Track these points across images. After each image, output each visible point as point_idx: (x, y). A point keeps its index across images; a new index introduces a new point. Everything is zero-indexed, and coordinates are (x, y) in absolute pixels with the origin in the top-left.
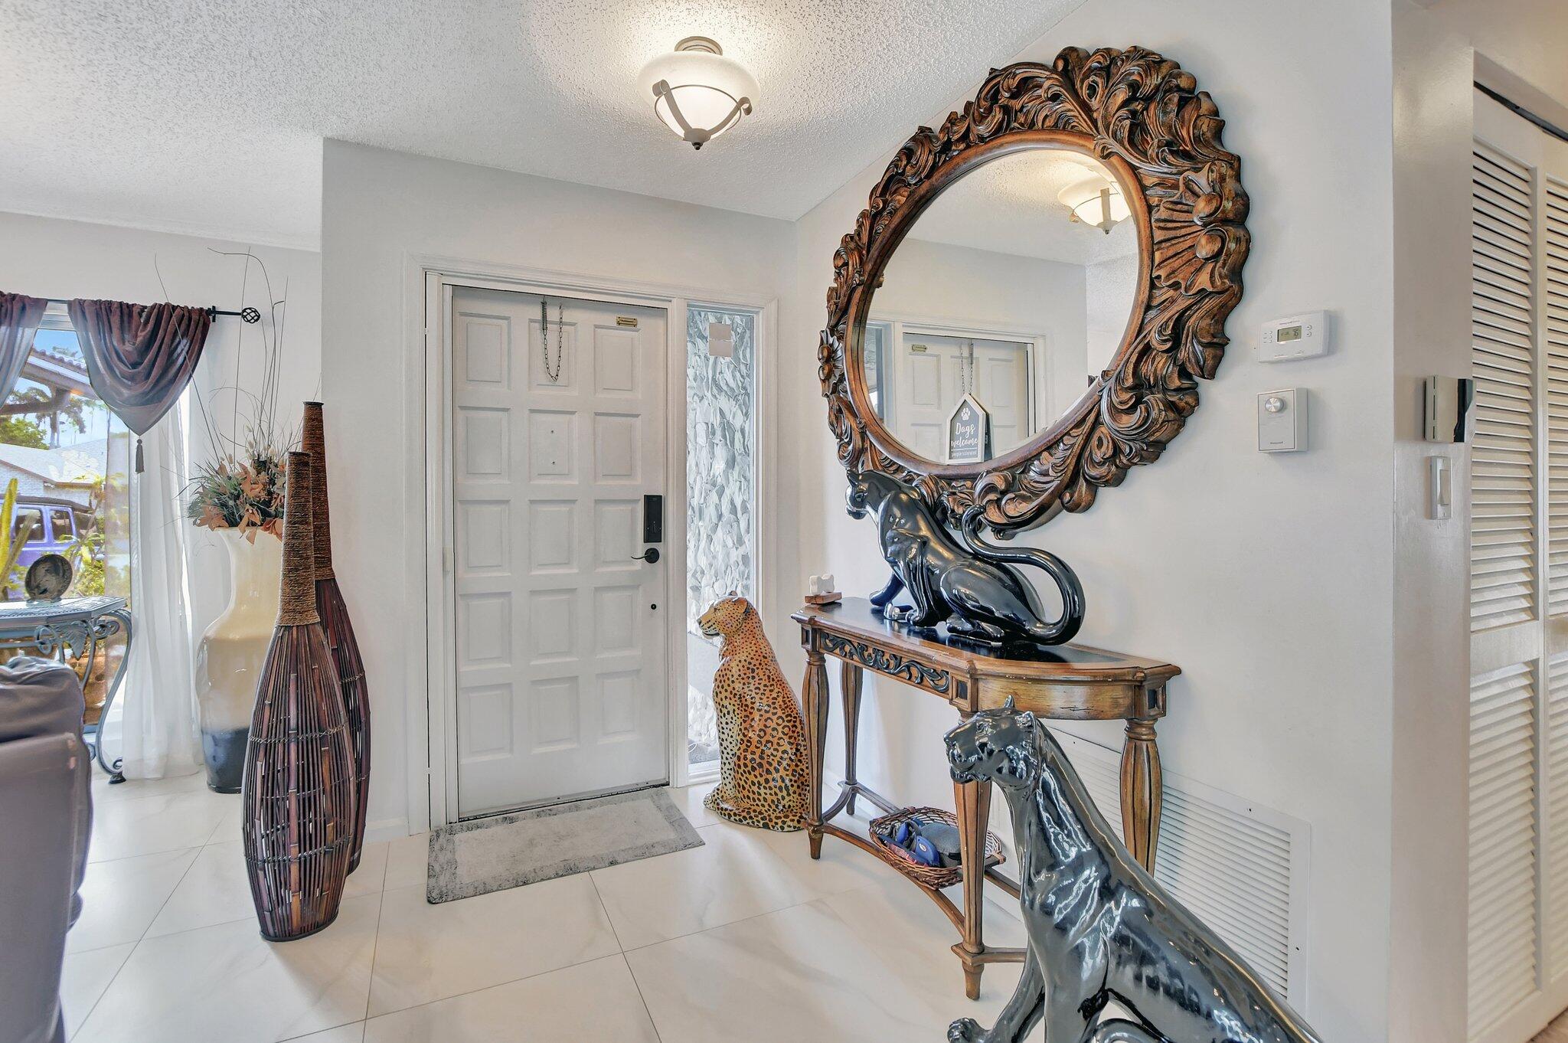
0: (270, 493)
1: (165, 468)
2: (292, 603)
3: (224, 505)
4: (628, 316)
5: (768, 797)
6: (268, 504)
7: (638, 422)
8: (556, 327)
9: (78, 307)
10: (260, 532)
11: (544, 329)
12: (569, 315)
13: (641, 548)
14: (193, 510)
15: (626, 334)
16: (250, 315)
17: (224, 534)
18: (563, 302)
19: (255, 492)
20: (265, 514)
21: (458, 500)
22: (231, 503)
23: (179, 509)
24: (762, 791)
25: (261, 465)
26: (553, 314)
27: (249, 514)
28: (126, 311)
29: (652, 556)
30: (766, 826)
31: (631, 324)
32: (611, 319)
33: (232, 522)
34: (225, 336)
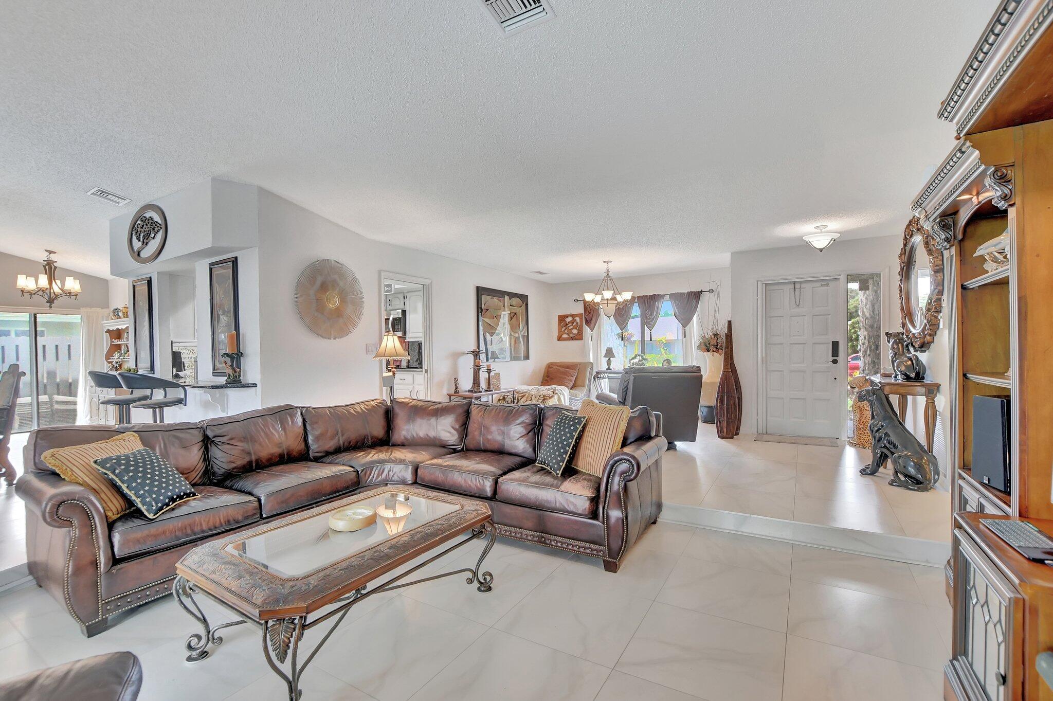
0: (717, 343)
1: (691, 336)
2: (725, 366)
3: (706, 346)
4: (825, 282)
5: (865, 438)
6: (717, 345)
7: (829, 316)
8: (799, 290)
9: (671, 296)
10: (715, 353)
11: (795, 291)
12: (803, 286)
13: (831, 359)
14: (698, 348)
15: (825, 288)
16: (711, 291)
17: (706, 354)
18: (800, 282)
19: (714, 342)
20: (716, 348)
21: (768, 344)
22: (708, 345)
23: (694, 347)
24: (863, 436)
25: (715, 335)
26: (797, 286)
27: (713, 348)
28: (682, 294)
29: (835, 362)
30: (863, 448)
31: (828, 285)
32: (819, 284)
33: (708, 350)
34: (705, 297)
